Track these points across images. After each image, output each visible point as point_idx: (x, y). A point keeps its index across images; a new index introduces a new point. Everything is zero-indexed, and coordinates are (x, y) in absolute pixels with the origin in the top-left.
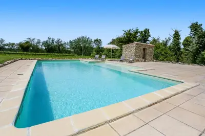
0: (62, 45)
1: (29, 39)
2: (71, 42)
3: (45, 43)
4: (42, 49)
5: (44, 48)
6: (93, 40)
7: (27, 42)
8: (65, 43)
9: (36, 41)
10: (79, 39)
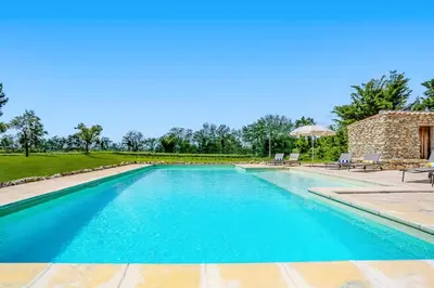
0: (229, 136)
1: (175, 129)
2: (245, 129)
3: (200, 136)
4: (194, 147)
5: (196, 143)
6: (293, 122)
7: (172, 136)
8: (235, 133)
9: (185, 133)
10: (261, 123)
